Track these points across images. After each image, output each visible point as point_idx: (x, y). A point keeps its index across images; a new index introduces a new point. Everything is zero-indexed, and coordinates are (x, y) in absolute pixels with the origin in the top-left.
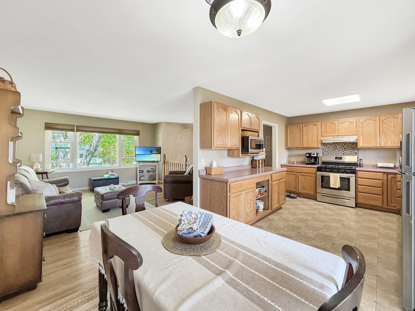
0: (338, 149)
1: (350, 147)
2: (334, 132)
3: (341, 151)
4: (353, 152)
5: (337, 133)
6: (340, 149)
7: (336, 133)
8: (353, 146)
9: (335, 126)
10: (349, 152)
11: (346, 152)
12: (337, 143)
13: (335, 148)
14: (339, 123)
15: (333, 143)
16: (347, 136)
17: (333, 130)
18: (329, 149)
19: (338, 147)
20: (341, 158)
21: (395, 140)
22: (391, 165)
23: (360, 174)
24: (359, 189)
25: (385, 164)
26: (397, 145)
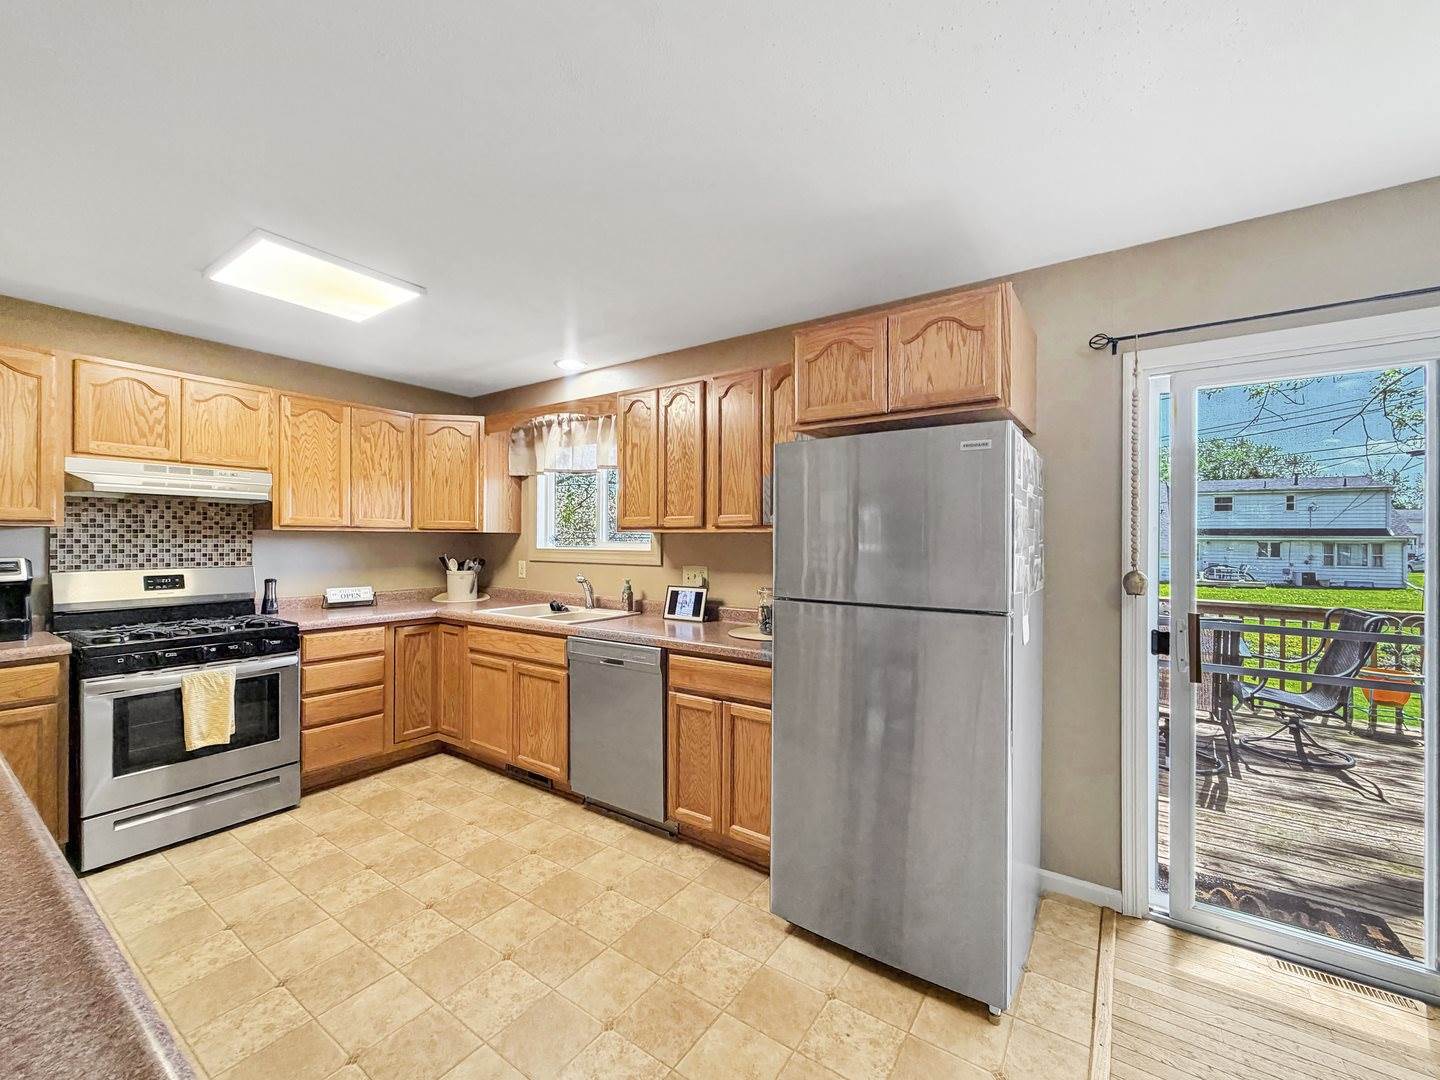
2: (160, 436)
5: (175, 444)
7: (167, 446)
14: (187, 397)
17: (151, 430)
20: (177, 582)
21: (393, 502)
22: (366, 594)
23: (313, 646)
24: (307, 711)
25: (350, 590)
26: (398, 522)
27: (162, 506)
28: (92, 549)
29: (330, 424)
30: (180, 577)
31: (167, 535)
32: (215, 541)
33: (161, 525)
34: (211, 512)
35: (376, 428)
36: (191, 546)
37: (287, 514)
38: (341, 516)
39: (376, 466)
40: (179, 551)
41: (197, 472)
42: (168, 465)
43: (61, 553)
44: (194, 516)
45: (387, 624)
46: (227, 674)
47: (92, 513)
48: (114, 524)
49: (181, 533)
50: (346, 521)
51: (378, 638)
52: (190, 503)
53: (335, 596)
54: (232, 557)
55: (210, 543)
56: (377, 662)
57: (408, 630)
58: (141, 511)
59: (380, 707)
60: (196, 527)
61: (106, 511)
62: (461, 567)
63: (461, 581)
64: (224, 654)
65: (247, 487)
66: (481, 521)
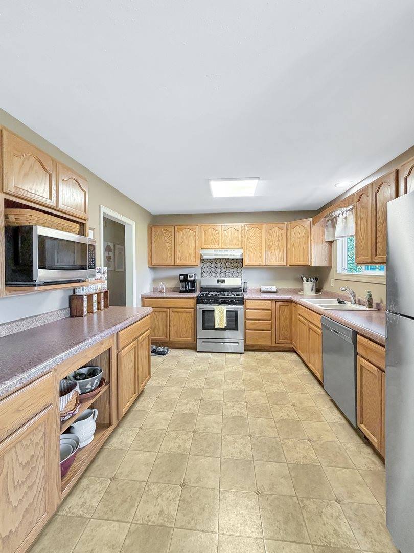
0: (220, 268)
1: (232, 265)
2: (217, 242)
3: (222, 271)
4: (236, 272)
5: (220, 244)
7: (218, 245)
8: (236, 264)
9: (217, 233)
10: (232, 273)
13: (216, 266)
14: (222, 230)
15: (214, 260)
16: (232, 250)
17: (215, 240)
18: (209, 268)
19: (219, 266)
20: (223, 281)
21: (280, 256)
22: (274, 289)
23: (249, 304)
24: (247, 325)
25: (269, 287)
26: (282, 263)
27: (222, 260)
28: (209, 272)
29: (259, 231)
30: (224, 280)
31: (223, 269)
32: (233, 270)
33: (222, 266)
34: (232, 262)
35: (273, 230)
36: (228, 271)
37: (246, 262)
38: (262, 262)
39: (274, 244)
40: (225, 273)
41: (225, 251)
42: (219, 249)
43: (204, 273)
44: (229, 263)
45: (272, 300)
46: (225, 308)
47: (209, 263)
48: (213, 266)
49: (225, 267)
50: (264, 264)
51: (269, 304)
52: (227, 259)
53: (264, 288)
54: (237, 275)
55: (232, 270)
56: (268, 313)
57: (280, 303)
58: (217, 262)
59: (270, 329)
60: (229, 266)
61: (211, 262)
62: (307, 281)
63: (308, 286)
64: (224, 303)
65: (236, 254)
66: (311, 262)
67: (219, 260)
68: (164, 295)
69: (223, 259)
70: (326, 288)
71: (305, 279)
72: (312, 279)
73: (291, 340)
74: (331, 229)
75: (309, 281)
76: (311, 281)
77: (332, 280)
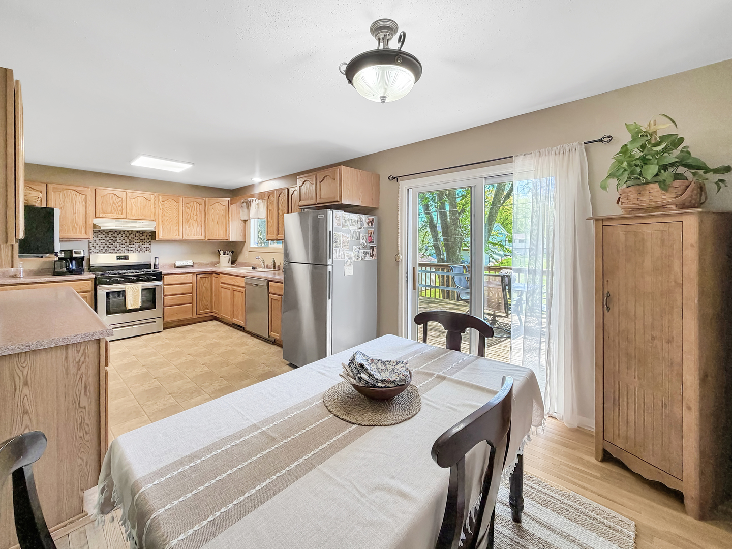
0: (119, 241)
1: (137, 238)
2: (120, 211)
3: (123, 246)
4: (142, 247)
5: (125, 213)
6: (122, 241)
7: (122, 214)
8: (143, 238)
9: (120, 201)
10: (137, 247)
11: (133, 246)
12: (116, 232)
13: (114, 240)
14: (128, 198)
15: (110, 231)
16: (142, 221)
17: (118, 209)
18: (103, 241)
19: (118, 239)
20: (126, 258)
21: (198, 230)
22: (190, 263)
23: (167, 279)
24: (165, 301)
25: (184, 262)
26: (200, 237)
27: (122, 233)
28: (101, 247)
29: (175, 204)
30: (128, 256)
31: (124, 242)
32: (139, 244)
33: (122, 239)
34: (137, 234)
35: (191, 204)
36: (131, 246)
37: (160, 235)
38: (179, 235)
39: (192, 218)
41: (131, 222)
43: (93, 248)
44: (132, 236)
45: (193, 273)
46: (140, 286)
47: (102, 236)
48: (108, 239)
49: (128, 241)
50: (181, 237)
51: (190, 278)
52: (131, 232)
53: (179, 263)
54: (144, 250)
55: (137, 245)
56: (190, 286)
57: (201, 276)
58: (116, 235)
59: (191, 302)
60: (133, 240)
61: (106, 235)
62: (224, 254)
63: (225, 259)
64: (138, 280)
65: (147, 226)
66: (229, 237)
67: (119, 232)
68: (22, 280)
69: (124, 231)
70: (241, 259)
71: (222, 252)
72: (229, 252)
73: (212, 308)
74: (246, 210)
75: (226, 254)
76: (228, 254)
77: (246, 252)
